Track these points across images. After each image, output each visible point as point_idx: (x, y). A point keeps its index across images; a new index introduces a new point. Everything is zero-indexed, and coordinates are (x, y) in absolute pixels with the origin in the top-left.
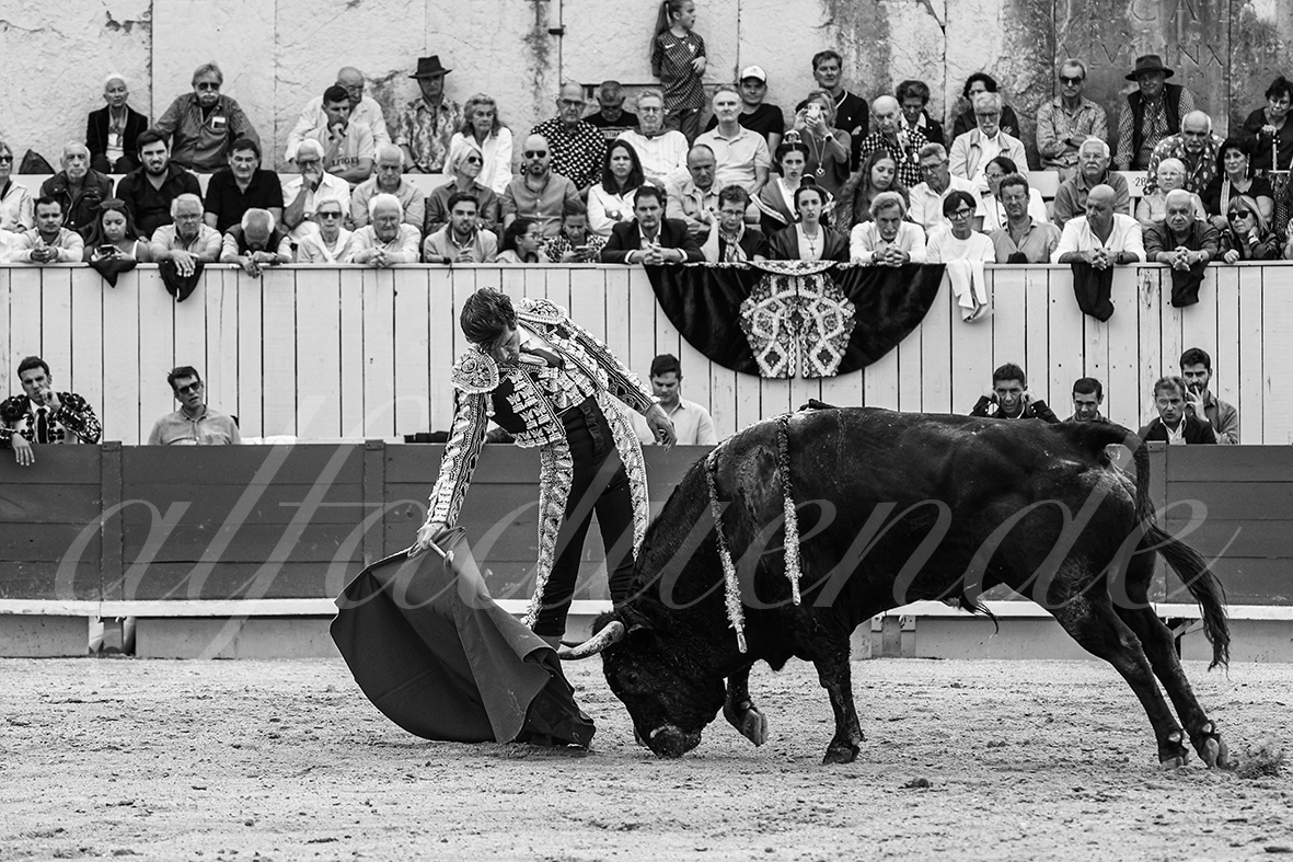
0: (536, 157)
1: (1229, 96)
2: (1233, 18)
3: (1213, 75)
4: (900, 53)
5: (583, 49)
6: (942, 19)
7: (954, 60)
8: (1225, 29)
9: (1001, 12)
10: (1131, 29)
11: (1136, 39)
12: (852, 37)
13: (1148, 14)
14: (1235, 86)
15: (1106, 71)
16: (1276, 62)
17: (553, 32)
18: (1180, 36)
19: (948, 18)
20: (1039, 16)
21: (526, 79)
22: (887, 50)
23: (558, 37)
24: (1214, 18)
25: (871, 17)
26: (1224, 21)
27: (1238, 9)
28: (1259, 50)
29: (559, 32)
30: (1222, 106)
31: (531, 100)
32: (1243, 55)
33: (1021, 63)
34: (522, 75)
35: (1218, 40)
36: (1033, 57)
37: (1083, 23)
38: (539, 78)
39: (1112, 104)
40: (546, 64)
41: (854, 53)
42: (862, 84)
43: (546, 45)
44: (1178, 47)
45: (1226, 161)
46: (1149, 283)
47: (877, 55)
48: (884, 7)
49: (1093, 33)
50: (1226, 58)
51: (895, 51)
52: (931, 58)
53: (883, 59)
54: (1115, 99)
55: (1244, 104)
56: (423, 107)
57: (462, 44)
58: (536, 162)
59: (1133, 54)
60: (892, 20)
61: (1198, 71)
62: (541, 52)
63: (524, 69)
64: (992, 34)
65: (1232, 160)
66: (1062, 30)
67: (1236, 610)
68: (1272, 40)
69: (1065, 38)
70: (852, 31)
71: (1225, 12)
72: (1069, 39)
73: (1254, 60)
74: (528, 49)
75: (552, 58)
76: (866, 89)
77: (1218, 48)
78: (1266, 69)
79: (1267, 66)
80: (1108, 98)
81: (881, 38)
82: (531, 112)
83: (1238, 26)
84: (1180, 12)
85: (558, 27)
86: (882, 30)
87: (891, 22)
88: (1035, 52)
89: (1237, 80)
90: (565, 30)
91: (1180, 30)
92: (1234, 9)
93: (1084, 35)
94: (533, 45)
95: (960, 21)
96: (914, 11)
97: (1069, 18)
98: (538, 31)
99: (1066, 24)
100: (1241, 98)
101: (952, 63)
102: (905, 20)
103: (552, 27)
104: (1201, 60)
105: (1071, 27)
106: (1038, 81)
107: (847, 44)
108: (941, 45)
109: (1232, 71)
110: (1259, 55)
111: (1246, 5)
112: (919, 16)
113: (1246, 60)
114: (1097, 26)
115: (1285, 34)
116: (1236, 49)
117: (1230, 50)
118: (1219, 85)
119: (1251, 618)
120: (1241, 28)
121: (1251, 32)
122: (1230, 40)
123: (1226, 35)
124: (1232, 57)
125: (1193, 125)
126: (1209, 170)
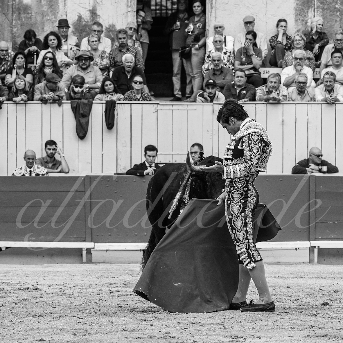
1: (12, 34)
2: (14, 2)
3: (6, 25)
8: (11, 7)
14: (15, 30)
24: (6, 2)
26: (10, 4)
28: (24, 15)
30: (9, 38)
32: (18, 17)
35: (8, 11)
45: (17, 60)
50: (11, 19)
55: (18, 37)
65: (20, 59)
67: (15, 244)
68: (29, 12)
73: (22, 20)
77: (8, 14)
78: (27, 23)
79: (28, 22)
83: (15, 6)
89: (15, 28)
100: (17, 35)
104: (1, 19)
109: (13, 24)
110: (24, 17)
113: (19, 19)
115: (35, 9)
116: (15, 15)
117: (12, 15)
118: (8, 30)
119: (21, 247)
120: (17, 6)
121: (21, 8)
122: (13, 11)
123: (11, 9)
124: (13, 18)
125: (4, 47)
126: (7, 64)
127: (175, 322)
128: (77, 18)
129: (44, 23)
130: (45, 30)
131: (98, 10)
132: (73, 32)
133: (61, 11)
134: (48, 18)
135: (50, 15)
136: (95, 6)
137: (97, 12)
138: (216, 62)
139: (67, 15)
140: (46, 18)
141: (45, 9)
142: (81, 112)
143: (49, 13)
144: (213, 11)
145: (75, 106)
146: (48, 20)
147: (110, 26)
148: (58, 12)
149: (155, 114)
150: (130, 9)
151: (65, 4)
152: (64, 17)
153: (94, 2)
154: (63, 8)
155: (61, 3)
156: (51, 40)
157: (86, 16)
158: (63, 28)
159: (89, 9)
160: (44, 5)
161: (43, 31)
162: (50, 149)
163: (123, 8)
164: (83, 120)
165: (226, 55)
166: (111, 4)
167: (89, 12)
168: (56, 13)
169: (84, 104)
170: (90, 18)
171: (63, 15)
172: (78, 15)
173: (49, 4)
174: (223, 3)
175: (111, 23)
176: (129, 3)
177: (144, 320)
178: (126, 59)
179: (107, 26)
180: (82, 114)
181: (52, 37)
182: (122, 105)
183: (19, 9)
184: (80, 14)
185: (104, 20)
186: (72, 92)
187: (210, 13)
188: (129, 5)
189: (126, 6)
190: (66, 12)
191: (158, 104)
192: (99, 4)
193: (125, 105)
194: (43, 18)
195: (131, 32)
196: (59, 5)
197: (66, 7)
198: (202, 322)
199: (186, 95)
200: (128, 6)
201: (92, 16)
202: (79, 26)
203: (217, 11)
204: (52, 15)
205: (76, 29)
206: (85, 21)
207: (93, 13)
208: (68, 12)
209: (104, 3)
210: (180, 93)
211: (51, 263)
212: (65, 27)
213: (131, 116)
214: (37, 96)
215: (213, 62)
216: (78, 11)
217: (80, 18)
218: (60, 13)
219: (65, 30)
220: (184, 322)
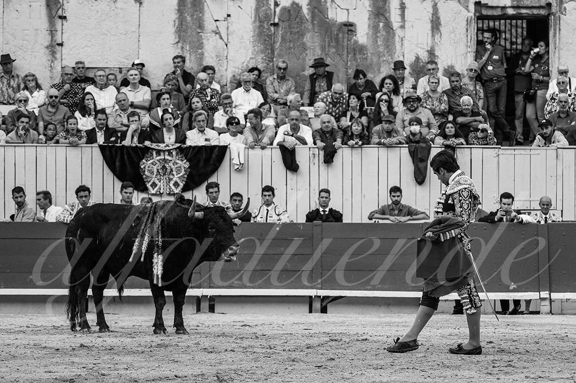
0: (54, 98)
1: (347, 75)
2: (349, 43)
3: (340, 66)
4: (208, 55)
5: (71, 52)
6: (226, 41)
7: (231, 59)
8: (346, 47)
9: (251, 39)
10: (306, 46)
11: (308, 51)
12: (188, 48)
13: (313, 40)
14: (350, 71)
15: (296, 64)
16: (367, 61)
17: (58, 44)
18: (327, 50)
19: (229, 41)
20: (267, 41)
21: (46, 64)
22: (202, 54)
23: (60, 47)
24: (341, 43)
25: (196, 40)
26: (345, 44)
27: (351, 39)
28: (360, 56)
29: (61, 45)
30: (344, 79)
31: (49, 74)
32: (353, 58)
33: (259, 60)
34: (45, 63)
35: (343, 52)
36: (265, 58)
37: (286, 44)
38: (53, 64)
39: (298, 78)
40: (56, 58)
41: (188, 55)
42: (192, 68)
43: (55, 50)
44: (326, 54)
46: (314, 154)
47: (198, 56)
48: (201, 36)
49: (290, 48)
50: (346, 59)
51: (206, 54)
52: (221, 58)
53: (201, 57)
54: (299, 76)
56: (3, 76)
57: (19, 49)
58: (54, 100)
59: (307, 57)
60: (205, 41)
61: (334, 65)
62: (53, 53)
63: (45, 60)
64: (247, 48)
65: (352, 100)
66: (277, 47)
67: (351, 293)
68: (365, 52)
69: (278, 50)
70: (188, 46)
71: (346, 40)
72: (280, 50)
73: (357, 60)
74: (47, 52)
75: (58, 56)
76: (193, 71)
77: (343, 55)
78: (363, 64)
79: (363, 63)
80: (296, 76)
81: (200, 49)
82: (49, 79)
83: (351, 46)
84: (327, 40)
85: (60, 42)
86: (201, 46)
87: (204, 42)
88: (265, 56)
89: (350, 69)
90: (64, 44)
91: (327, 47)
92: (349, 39)
93: (286, 49)
94: (50, 50)
95: (234, 42)
96: (214, 38)
97: (280, 41)
98: (52, 44)
99: (278, 44)
101: (230, 60)
102: (210, 41)
103: (58, 43)
104: (335, 60)
105: (281, 45)
106: (267, 68)
107: (185, 51)
108: (226, 52)
109: (349, 65)
110: (360, 58)
111: (354, 37)
112: (216, 40)
113: (354, 60)
114: (292, 45)
115: (371, 50)
116: (350, 56)
117: (347, 56)
118: (343, 71)
119: (357, 296)
120: (352, 47)
121: (356, 49)
122: (348, 52)
123: (346, 50)
124: (348, 59)
125: (337, 90)
126: (342, 107)
127: (523, 376)
128: (414, 59)
129: (380, 64)
130: (381, 72)
131: (436, 51)
132: (410, 73)
133: (398, 52)
134: (385, 59)
135: (387, 56)
136: (433, 47)
137: (435, 53)
138: (563, 103)
139: (404, 56)
140: (383, 58)
141: (381, 49)
142: (419, 156)
143: (385, 54)
144: (557, 52)
145: (413, 150)
146: (385, 61)
147: (449, 67)
148: (394, 53)
149: (496, 159)
150: (469, 50)
151: (402, 44)
152: (401, 59)
153: (433, 43)
154: (400, 48)
155: (398, 44)
156: (387, 84)
157: (424, 56)
158: (399, 70)
159: (427, 49)
160: (380, 45)
161: (380, 73)
162: (394, 196)
163: (462, 48)
164: (421, 165)
165: (571, 98)
166: (450, 44)
167: (427, 53)
168: (393, 54)
169: (422, 148)
170: (428, 59)
171: (400, 55)
172: (415, 56)
173: (385, 45)
174: (567, 43)
175: (449, 64)
176: (469, 43)
177: (490, 374)
178: (463, 102)
179: (446, 68)
180: (420, 158)
181: (388, 81)
182: (462, 149)
183: (354, 49)
184: (418, 55)
185: (442, 61)
186: (410, 136)
187: (553, 54)
188: (469, 45)
189: (465, 46)
190: (403, 53)
191: (500, 148)
192: (437, 44)
193: (465, 149)
194: (379, 59)
195: (472, 73)
196: (396, 45)
197: (403, 47)
198: (551, 377)
199: (530, 139)
200: (467, 46)
201: (430, 57)
202: (417, 67)
203: (561, 51)
204: (388, 56)
205: (414, 71)
206: (423, 62)
207: (431, 53)
208: (405, 53)
209: (442, 43)
210: (522, 137)
211: (387, 313)
212: (401, 69)
213: (471, 160)
214: (375, 139)
215: (560, 103)
216: (416, 52)
217: (418, 58)
218: (397, 54)
219: (401, 72)
220: (532, 376)
